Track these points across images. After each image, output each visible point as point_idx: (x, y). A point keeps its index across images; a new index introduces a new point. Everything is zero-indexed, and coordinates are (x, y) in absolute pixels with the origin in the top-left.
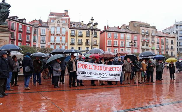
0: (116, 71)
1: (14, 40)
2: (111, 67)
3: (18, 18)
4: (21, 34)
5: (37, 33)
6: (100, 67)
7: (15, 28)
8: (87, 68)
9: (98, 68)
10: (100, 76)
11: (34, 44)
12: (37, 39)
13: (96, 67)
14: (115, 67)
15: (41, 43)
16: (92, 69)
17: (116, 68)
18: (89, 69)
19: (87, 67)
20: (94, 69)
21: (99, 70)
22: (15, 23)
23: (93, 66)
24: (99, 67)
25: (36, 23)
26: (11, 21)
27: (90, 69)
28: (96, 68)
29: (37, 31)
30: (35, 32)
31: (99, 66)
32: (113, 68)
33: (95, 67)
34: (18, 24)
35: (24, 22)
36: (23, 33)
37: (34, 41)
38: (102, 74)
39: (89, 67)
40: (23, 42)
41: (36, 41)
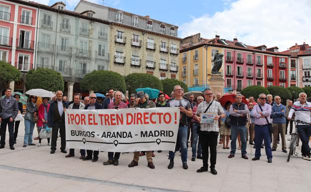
0: (160, 122)
1: (262, 79)
2: (147, 113)
3: (266, 47)
4: (271, 70)
5: (296, 66)
6: (117, 115)
7: (262, 62)
8: (85, 124)
9: (112, 120)
10: (116, 139)
11: (293, 83)
12: (296, 75)
13: (107, 118)
14: (160, 114)
15: (304, 81)
16: (97, 124)
17: (162, 116)
18: (90, 124)
19: (84, 120)
20: (102, 124)
21: (115, 124)
22: (262, 55)
23: (100, 115)
24: (113, 117)
25: (296, 51)
26: (256, 53)
27: (92, 124)
28: (106, 120)
29: (296, 63)
30: (293, 65)
32: (153, 116)
33: (103, 117)
34: (266, 57)
35: (275, 51)
36: (274, 68)
37: (292, 79)
38: (121, 135)
39: (90, 119)
40: (275, 81)
41: (296, 79)
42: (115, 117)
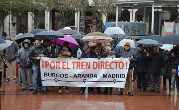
0: (116, 68)
2: (108, 62)
6: (87, 63)
10: (85, 78)
13: (78, 64)
14: (116, 62)
17: (118, 64)
19: (59, 66)
20: (74, 68)
21: (84, 69)
23: (73, 62)
24: (83, 64)
28: (77, 66)
31: (84, 62)
32: (112, 64)
38: (88, 76)
42: (85, 64)
